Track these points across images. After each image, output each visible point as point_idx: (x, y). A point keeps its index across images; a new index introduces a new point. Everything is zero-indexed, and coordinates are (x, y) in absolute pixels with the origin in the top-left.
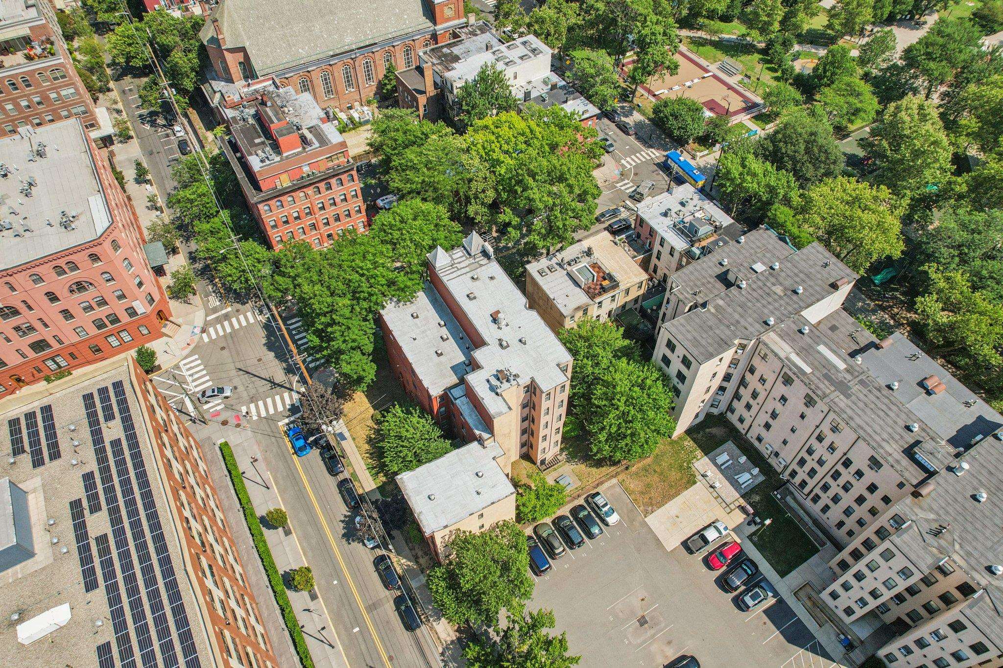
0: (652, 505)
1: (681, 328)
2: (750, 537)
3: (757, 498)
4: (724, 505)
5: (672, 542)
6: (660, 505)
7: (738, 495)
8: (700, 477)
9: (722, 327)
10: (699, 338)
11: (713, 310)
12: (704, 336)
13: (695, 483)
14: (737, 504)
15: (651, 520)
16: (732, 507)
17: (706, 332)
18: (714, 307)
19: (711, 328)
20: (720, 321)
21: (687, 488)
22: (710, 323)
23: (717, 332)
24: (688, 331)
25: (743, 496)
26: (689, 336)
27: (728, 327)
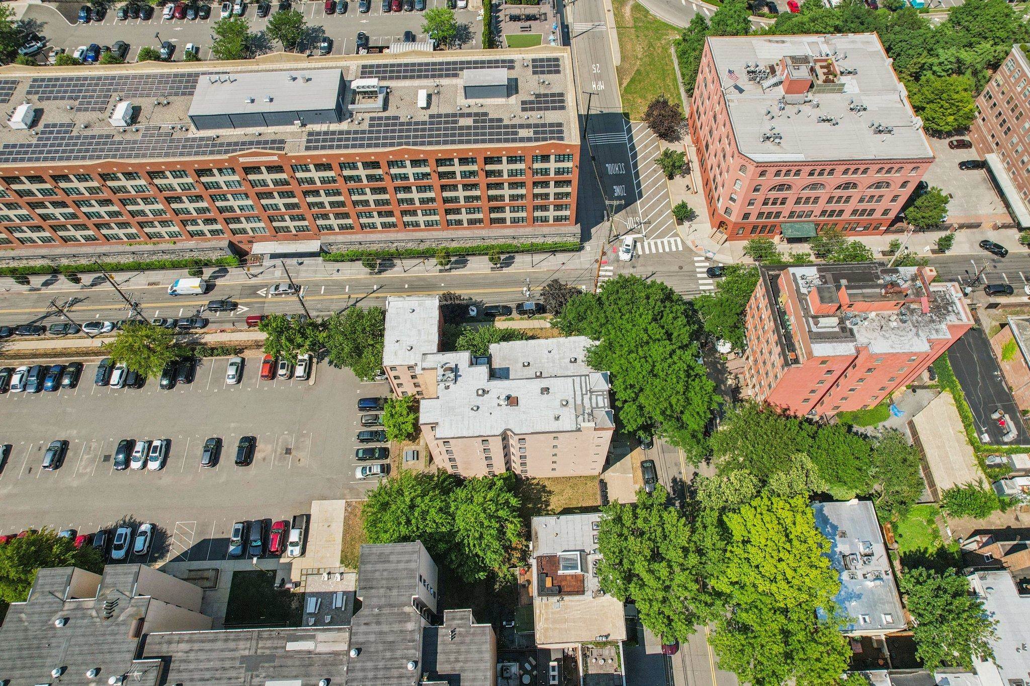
0: (351, 513)
1: (406, 557)
2: (275, 572)
3: (294, 605)
4: (310, 572)
5: (317, 509)
6: (346, 519)
7: (308, 591)
8: (342, 570)
9: (383, 601)
10: (386, 566)
11: (407, 609)
12: (385, 573)
13: (342, 562)
14: (303, 584)
15: (341, 503)
16: (304, 578)
17: (387, 579)
18: (409, 614)
19: (390, 588)
20: (391, 606)
21: (342, 551)
22: (395, 592)
23: (382, 591)
24: (399, 562)
25: (304, 594)
26: (393, 558)
27: (380, 608)
